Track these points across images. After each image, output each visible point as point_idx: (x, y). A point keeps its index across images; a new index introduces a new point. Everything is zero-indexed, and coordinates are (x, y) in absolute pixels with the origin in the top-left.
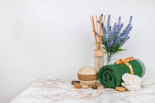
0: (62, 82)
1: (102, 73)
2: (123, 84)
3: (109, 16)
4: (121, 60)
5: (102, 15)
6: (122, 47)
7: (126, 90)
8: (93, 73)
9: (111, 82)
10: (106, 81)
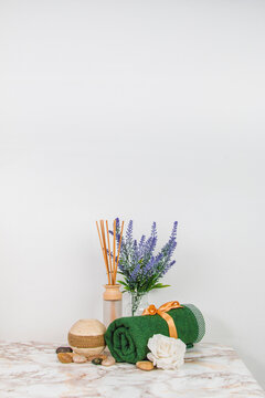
0: (40, 349)
1: (113, 333)
2: (149, 356)
3: (131, 222)
4: (152, 307)
5: (117, 220)
6: (161, 281)
7: (155, 367)
8: (97, 332)
9: (129, 352)
10: (120, 348)
